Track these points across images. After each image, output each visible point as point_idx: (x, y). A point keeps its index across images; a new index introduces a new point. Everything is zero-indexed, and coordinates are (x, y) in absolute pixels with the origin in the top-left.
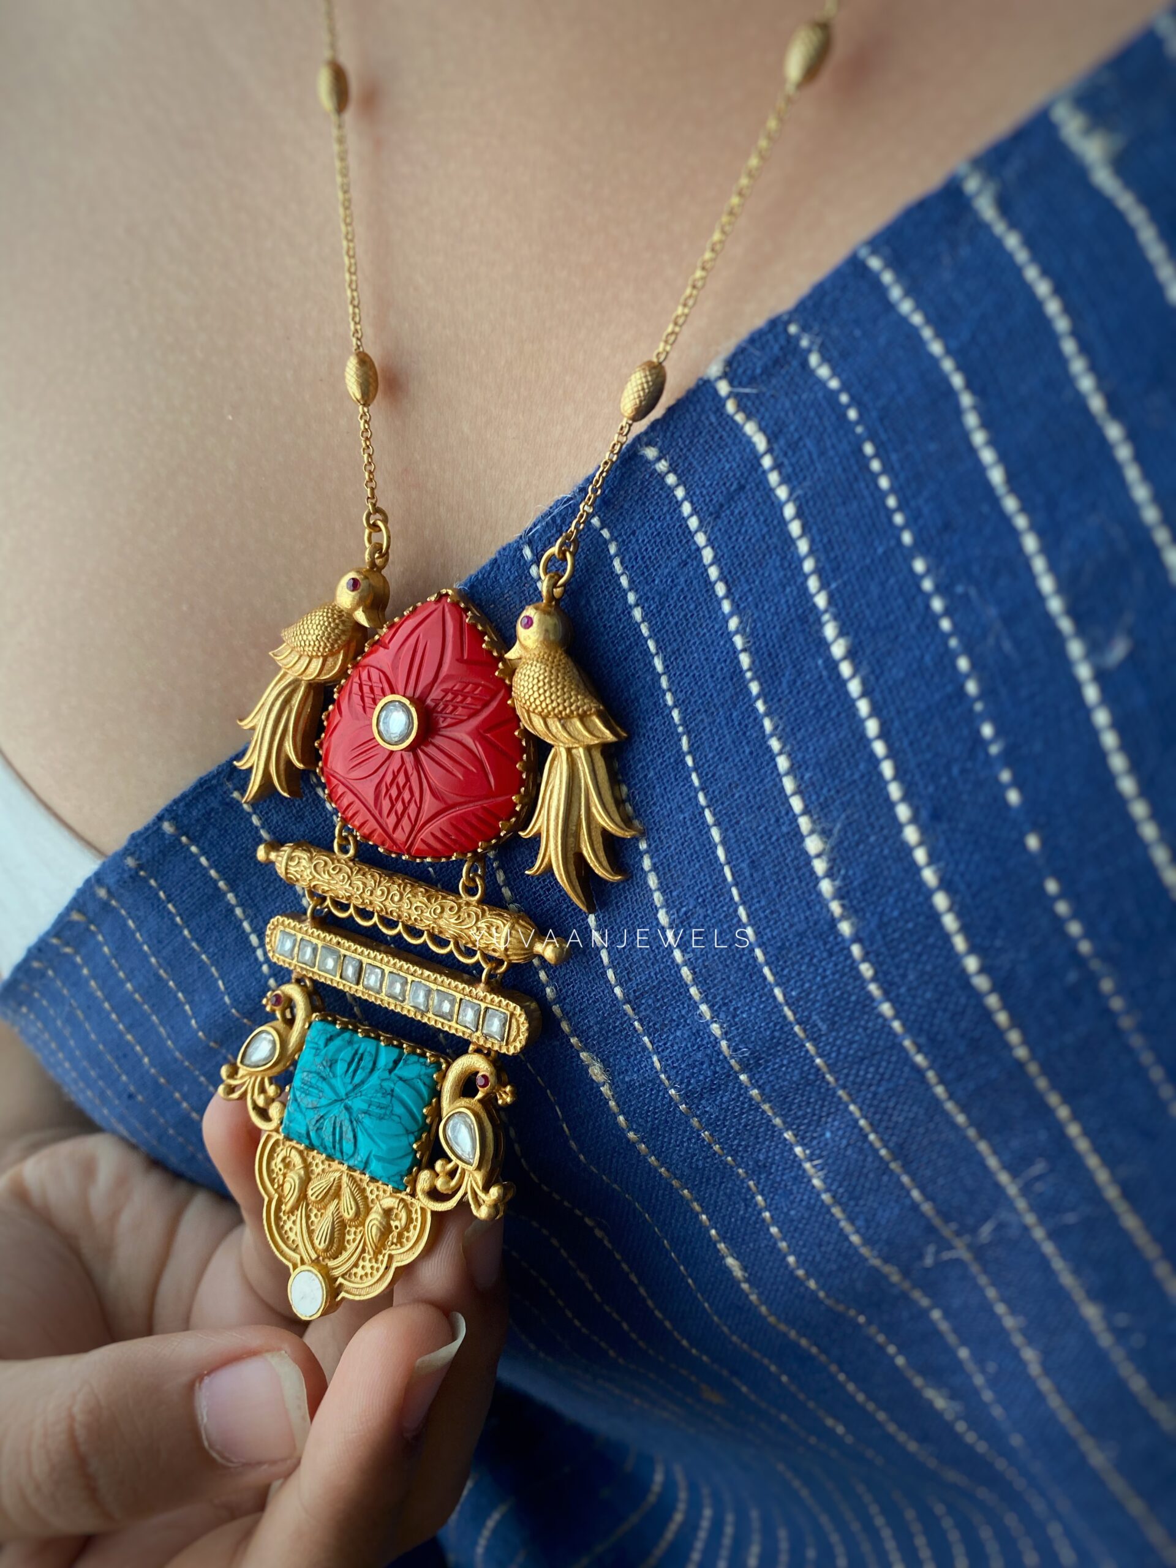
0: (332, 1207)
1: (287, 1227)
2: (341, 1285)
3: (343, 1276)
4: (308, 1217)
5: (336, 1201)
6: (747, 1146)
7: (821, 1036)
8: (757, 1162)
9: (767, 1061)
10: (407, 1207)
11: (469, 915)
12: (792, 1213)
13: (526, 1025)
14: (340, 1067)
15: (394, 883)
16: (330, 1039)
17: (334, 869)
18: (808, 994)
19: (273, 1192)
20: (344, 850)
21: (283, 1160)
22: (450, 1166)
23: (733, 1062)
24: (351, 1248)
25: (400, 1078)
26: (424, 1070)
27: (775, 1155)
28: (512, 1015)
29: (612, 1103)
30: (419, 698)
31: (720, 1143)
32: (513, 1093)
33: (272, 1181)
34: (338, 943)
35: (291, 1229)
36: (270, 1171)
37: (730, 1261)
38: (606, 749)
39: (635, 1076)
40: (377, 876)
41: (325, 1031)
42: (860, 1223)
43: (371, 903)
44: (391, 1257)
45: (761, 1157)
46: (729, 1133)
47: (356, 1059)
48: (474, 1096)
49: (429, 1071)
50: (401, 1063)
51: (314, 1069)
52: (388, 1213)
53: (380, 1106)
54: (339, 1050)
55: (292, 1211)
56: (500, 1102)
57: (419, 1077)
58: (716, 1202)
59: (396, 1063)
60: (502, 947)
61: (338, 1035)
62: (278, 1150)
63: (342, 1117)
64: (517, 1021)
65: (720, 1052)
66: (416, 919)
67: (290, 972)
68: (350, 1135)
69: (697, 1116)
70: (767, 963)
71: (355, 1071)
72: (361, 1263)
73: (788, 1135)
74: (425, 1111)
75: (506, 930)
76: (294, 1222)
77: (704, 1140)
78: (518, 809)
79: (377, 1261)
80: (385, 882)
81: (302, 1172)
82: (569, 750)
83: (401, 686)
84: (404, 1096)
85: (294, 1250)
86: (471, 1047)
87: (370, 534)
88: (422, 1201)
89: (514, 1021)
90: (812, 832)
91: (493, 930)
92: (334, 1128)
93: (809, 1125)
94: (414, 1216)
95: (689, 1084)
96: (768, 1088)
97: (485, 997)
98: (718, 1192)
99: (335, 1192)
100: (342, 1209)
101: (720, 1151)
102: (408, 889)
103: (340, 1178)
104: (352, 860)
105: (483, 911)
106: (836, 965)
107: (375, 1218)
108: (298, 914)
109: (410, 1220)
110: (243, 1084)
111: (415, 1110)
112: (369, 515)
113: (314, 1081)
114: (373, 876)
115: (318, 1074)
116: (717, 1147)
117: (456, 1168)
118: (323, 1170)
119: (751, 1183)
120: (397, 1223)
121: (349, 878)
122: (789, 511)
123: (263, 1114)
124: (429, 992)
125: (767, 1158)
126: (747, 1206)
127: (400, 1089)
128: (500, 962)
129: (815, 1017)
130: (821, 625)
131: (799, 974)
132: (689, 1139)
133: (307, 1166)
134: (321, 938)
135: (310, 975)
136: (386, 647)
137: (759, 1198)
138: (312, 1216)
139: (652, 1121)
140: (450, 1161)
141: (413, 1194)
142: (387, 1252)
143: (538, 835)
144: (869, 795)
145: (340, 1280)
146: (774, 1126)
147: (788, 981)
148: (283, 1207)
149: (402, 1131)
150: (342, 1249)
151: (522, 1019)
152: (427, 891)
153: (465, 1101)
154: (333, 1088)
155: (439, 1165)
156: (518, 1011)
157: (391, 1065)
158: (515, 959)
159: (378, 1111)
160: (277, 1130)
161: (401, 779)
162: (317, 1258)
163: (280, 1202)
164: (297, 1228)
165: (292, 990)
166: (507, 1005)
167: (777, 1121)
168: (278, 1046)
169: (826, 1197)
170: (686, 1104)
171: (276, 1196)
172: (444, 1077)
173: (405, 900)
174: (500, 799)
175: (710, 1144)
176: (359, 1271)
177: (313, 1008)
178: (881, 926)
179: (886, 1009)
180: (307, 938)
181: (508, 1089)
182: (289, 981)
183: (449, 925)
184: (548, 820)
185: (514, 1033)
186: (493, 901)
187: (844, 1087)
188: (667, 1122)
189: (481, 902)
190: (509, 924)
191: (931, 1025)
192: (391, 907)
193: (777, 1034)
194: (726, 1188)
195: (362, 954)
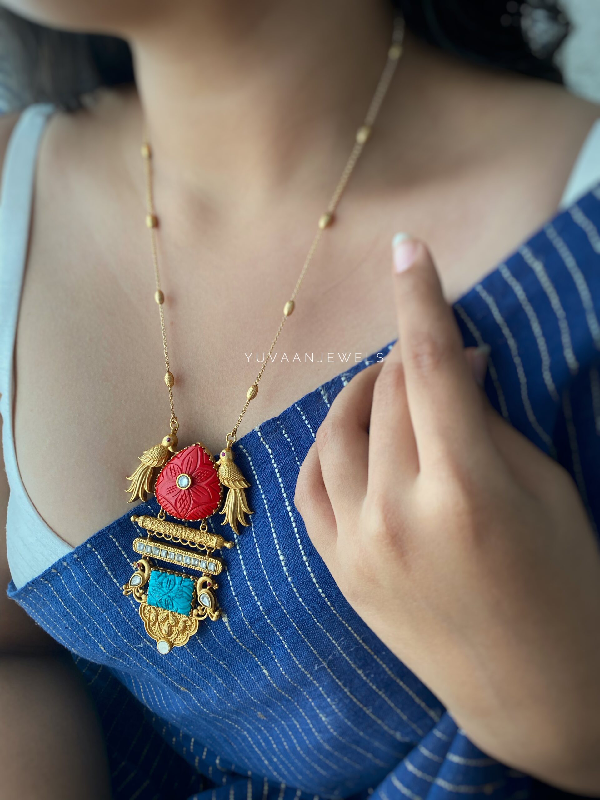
0: (167, 622)
1: (153, 629)
2: (173, 643)
3: (173, 641)
4: (159, 626)
5: (168, 621)
6: (267, 637)
7: (285, 604)
8: (270, 641)
9: (272, 612)
10: (191, 620)
11: (204, 536)
12: (280, 655)
13: (221, 566)
14: (164, 585)
15: (179, 527)
16: (159, 577)
17: (159, 523)
18: (281, 594)
19: (146, 620)
20: (161, 517)
21: (148, 611)
22: (202, 608)
23: (263, 612)
24: (175, 633)
25: (184, 586)
26: (190, 583)
27: (274, 639)
28: (217, 564)
29: (229, 628)
30: (190, 474)
31: (260, 637)
32: (218, 586)
33: (146, 617)
34: (159, 546)
35: (154, 630)
36: (144, 614)
37: (264, 671)
38: (245, 490)
39: (236, 619)
40: (174, 525)
41: (157, 574)
42: (298, 657)
43: (172, 533)
44: (188, 634)
45: (271, 640)
46: (262, 634)
47: (169, 582)
48: (206, 588)
49: (192, 583)
50: (183, 582)
51: (156, 586)
52: (185, 622)
53: (179, 595)
54: (163, 579)
55: (154, 625)
56: (214, 589)
57: (189, 585)
58: (260, 654)
59: (181, 581)
60: (214, 545)
61: (161, 575)
62: (146, 608)
63: (168, 599)
64: (219, 565)
65: (260, 610)
66: (187, 538)
67: (142, 555)
68: (171, 603)
69: (253, 629)
70: (271, 585)
71: (169, 586)
72: (178, 636)
73: (278, 633)
74: (193, 594)
75: (215, 540)
76: (155, 628)
77: (255, 637)
78: (219, 506)
79: (183, 635)
80: (176, 527)
81: (155, 614)
82: (235, 490)
83: (184, 471)
84: (186, 591)
85: (156, 635)
86: (204, 574)
87: (172, 424)
88: (195, 618)
89: (217, 566)
90: (281, 554)
91: (212, 540)
92: (166, 602)
93: (283, 630)
94: (193, 622)
95: (251, 620)
96: (272, 619)
97: (208, 559)
98: (260, 651)
99: (167, 618)
100: (170, 623)
101: (260, 640)
102: (184, 529)
103: (168, 614)
104: (164, 520)
105: (208, 534)
106: (288, 588)
107: (181, 624)
108: (145, 537)
109: (192, 623)
110: (130, 591)
111: (190, 594)
112: (172, 419)
113: (156, 589)
114: (172, 525)
115: (158, 587)
116: (259, 638)
117: (204, 608)
118: (162, 612)
119: (269, 648)
120: (188, 624)
121: (165, 526)
122: (277, 470)
123: (140, 598)
124: (190, 559)
125: (272, 641)
126: (268, 654)
127: (184, 589)
128: (213, 549)
129: (283, 600)
130: (285, 502)
131: (279, 589)
132: (251, 637)
133: (157, 612)
134: (153, 544)
135: (149, 556)
136: (178, 458)
137: (272, 652)
138: (161, 625)
139: (241, 632)
140: (202, 606)
141: (192, 616)
142: (186, 632)
143: (225, 514)
144: (295, 547)
145: (173, 642)
146: (274, 631)
147: (276, 590)
148: (151, 624)
149: (186, 600)
150: (172, 633)
151: (220, 565)
152: (190, 529)
153: (204, 590)
154: (163, 591)
155: (199, 608)
156: (219, 562)
157: (180, 583)
158: (218, 548)
159: (179, 596)
160: (145, 602)
161: (184, 497)
162: (164, 637)
163: (149, 623)
164: (156, 629)
165: (142, 561)
166: (215, 561)
167: (275, 629)
168: (142, 579)
169: (289, 650)
170: (250, 626)
171: (148, 621)
172: (197, 584)
173: (184, 532)
174: (214, 503)
175: (257, 637)
176: (178, 639)
177: (151, 566)
178: (298, 579)
179: (300, 599)
180: (148, 545)
181: (216, 585)
182: (141, 559)
183: (198, 539)
184: (228, 509)
185: (217, 569)
186: (210, 531)
187: (291, 618)
188: (244, 632)
189: (207, 532)
190: (216, 538)
191: (312, 604)
192: (179, 534)
193: (274, 604)
194: (262, 649)
195: (167, 549)
